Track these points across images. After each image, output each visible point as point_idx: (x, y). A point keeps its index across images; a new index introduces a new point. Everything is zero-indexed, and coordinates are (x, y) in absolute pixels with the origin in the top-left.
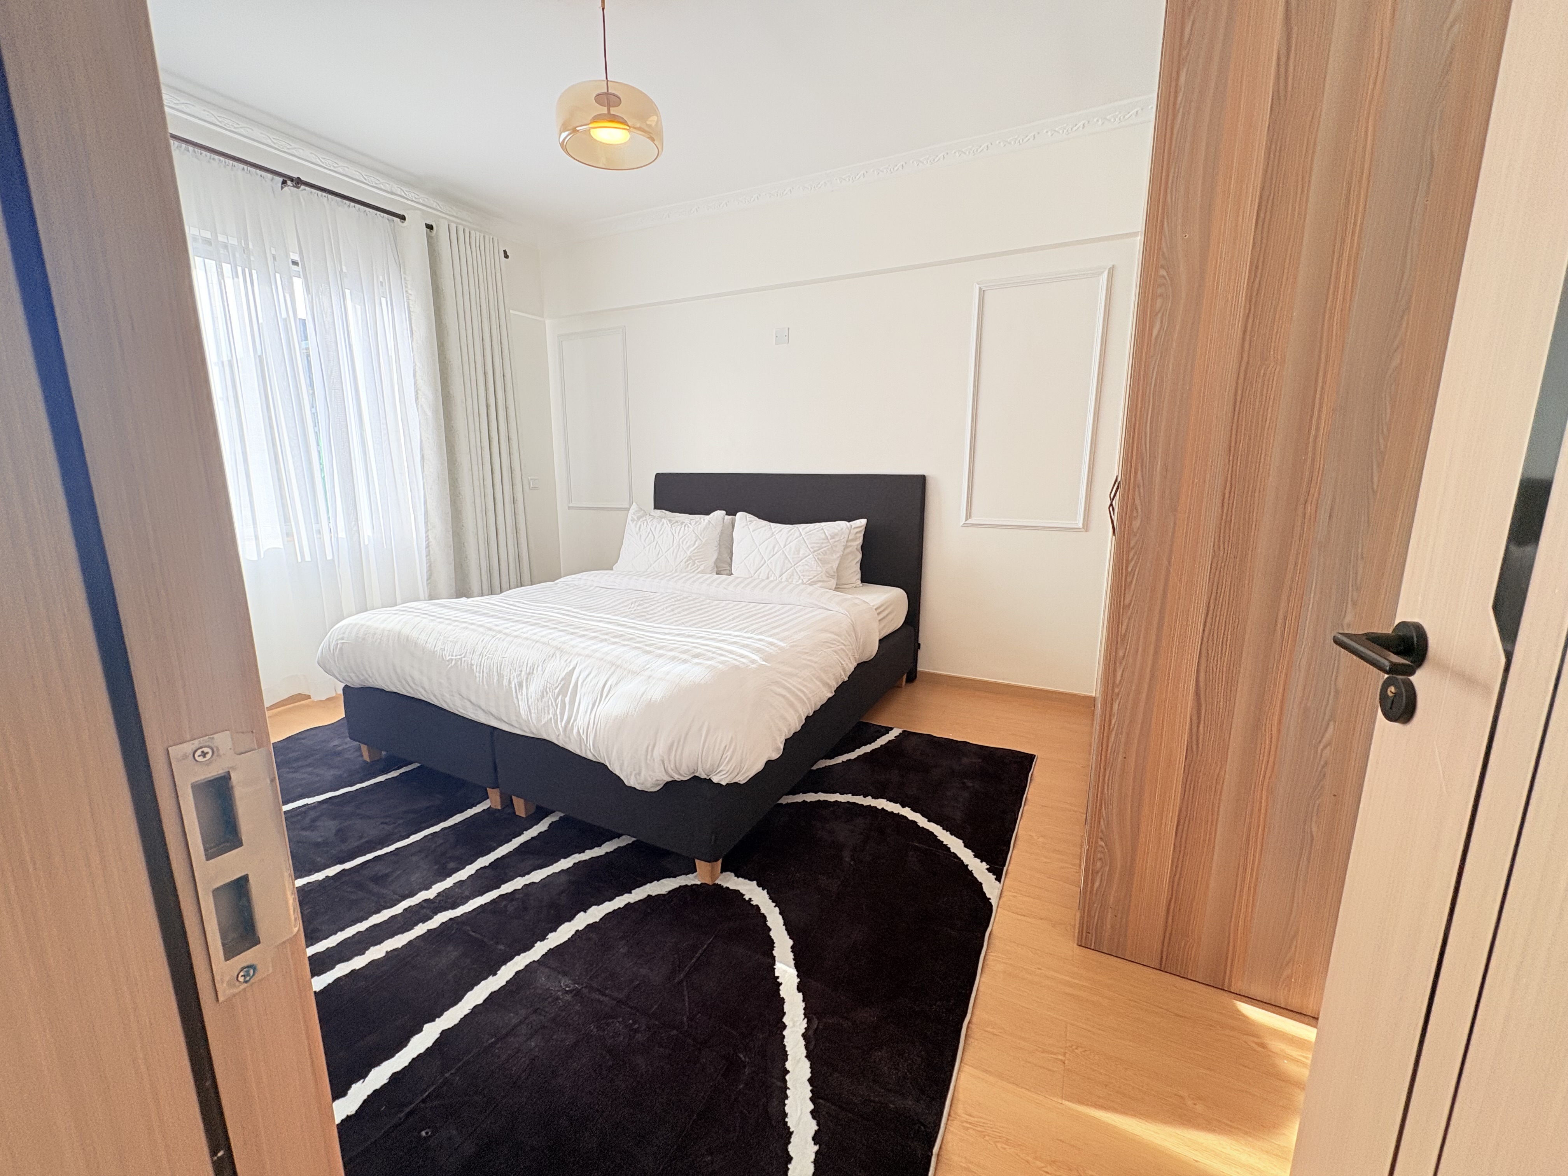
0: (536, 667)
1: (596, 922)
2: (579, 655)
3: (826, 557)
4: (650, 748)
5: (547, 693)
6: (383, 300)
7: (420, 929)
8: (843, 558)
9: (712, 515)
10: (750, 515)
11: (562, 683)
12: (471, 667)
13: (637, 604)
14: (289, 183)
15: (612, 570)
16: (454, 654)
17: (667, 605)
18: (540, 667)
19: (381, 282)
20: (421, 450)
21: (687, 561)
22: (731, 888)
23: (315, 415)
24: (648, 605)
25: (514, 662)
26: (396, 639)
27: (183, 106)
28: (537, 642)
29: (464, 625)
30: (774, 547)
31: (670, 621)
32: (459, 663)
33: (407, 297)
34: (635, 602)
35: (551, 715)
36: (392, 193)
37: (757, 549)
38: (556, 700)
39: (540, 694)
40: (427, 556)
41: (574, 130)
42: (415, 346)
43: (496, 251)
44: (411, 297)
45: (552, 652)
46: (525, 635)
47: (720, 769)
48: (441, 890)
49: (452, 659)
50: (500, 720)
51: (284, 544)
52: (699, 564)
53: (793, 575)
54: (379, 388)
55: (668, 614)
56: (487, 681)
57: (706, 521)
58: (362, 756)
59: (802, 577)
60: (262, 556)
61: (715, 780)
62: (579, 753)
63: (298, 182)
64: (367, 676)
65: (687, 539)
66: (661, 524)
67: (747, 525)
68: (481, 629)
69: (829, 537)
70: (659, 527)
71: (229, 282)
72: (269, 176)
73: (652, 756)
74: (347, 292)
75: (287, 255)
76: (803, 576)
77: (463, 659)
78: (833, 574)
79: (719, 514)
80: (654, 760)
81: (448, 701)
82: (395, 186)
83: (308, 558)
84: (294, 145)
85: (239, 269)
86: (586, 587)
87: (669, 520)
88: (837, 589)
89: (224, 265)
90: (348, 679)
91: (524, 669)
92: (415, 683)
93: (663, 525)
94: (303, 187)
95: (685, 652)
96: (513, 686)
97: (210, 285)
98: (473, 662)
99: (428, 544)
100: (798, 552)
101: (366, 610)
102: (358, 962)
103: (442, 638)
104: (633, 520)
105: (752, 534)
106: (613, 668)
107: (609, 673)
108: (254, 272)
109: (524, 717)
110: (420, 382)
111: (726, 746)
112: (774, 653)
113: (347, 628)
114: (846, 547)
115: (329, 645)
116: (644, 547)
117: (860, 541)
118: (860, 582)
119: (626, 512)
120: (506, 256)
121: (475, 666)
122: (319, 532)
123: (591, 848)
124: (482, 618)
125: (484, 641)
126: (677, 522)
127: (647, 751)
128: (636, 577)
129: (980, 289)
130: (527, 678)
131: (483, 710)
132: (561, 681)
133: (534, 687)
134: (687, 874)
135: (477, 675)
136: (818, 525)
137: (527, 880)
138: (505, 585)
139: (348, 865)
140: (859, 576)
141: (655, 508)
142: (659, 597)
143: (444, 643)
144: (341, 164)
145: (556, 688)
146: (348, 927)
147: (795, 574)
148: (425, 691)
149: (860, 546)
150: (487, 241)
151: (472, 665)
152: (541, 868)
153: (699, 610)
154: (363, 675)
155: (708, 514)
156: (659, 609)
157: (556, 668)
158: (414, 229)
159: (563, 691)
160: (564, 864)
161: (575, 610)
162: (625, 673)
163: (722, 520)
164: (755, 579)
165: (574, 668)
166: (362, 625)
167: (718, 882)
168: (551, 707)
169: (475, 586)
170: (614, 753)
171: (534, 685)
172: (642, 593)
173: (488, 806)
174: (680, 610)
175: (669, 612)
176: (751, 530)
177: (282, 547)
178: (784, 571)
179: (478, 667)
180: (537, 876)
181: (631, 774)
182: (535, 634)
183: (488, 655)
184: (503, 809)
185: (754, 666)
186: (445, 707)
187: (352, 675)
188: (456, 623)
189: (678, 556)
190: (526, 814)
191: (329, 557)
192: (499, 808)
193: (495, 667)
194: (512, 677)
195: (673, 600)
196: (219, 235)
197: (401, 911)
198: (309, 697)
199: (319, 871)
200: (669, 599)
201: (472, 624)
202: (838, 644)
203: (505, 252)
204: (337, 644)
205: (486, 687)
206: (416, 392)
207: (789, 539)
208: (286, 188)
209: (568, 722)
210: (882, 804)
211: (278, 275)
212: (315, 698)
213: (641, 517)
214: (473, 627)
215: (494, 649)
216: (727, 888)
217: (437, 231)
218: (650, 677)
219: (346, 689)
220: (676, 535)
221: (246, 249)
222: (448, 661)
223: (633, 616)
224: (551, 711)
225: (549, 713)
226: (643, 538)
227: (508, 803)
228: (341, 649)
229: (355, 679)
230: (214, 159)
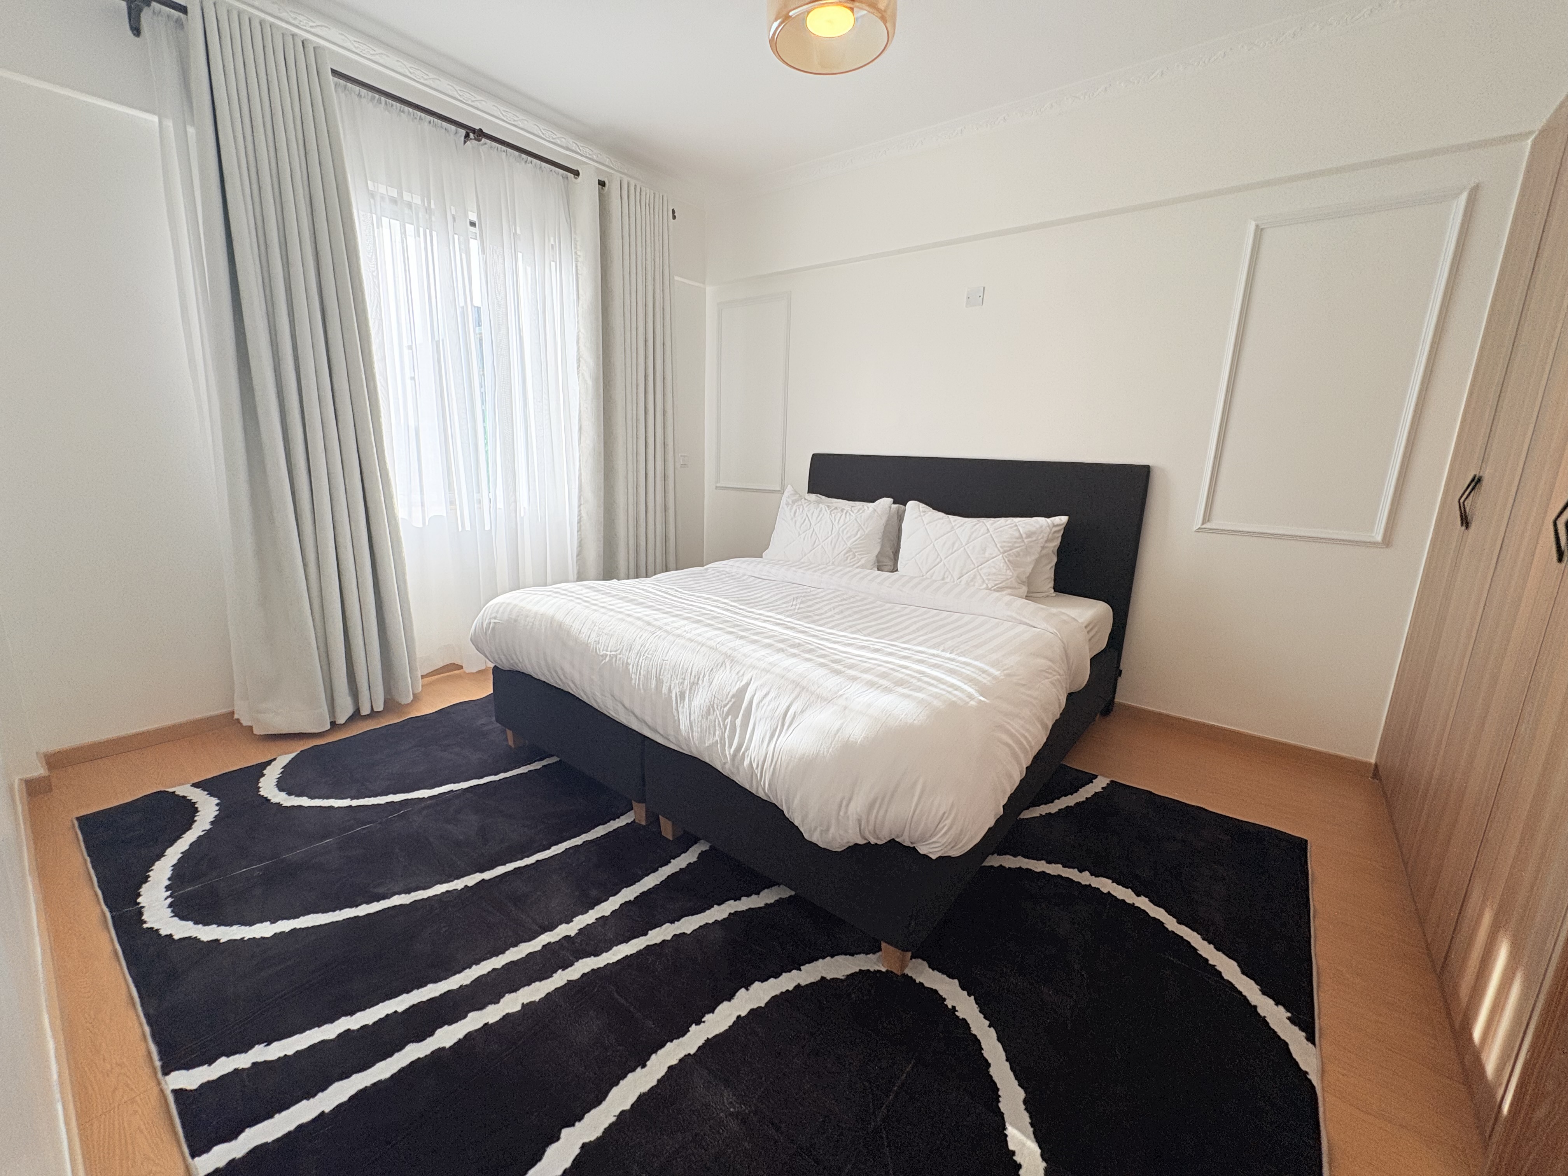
0: (701, 676)
1: (760, 1007)
2: (754, 667)
3: (1018, 559)
4: (844, 803)
5: (714, 710)
6: (553, 264)
7: (560, 979)
8: (1038, 562)
9: (877, 502)
10: (924, 505)
11: (733, 700)
12: (627, 667)
13: (799, 601)
14: (471, 135)
15: (762, 557)
16: (609, 649)
17: (832, 605)
18: (707, 677)
19: (552, 245)
20: (580, 420)
21: (846, 553)
22: (926, 985)
23: (483, 395)
24: (812, 602)
25: (676, 667)
26: (549, 625)
27: (377, 57)
28: (703, 645)
29: (620, 616)
30: (954, 544)
31: (845, 626)
32: (614, 659)
33: (576, 259)
34: (797, 598)
35: (717, 738)
36: (567, 149)
37: (932, 545)
38: (724, 720)
39: (705, 709)
40: (578, 532)
41: (787, 18)
42: (580, 312)
43: (665, 209)
44: (580, 259)
45: (720, 661)
46: (689, 636)
47: (934, 840)
48: (582, 926)
49: (606, 655)
50: (656, 731)
51: (447, 513)
52: (860, 557)
53: (975, 577)
54: (543, 360)
55: (837, 617)
56: (643, 685)
57: (871, 509)
58: (507, 740)
59: (987, 582)
60: (427, 524)
61: (922, 850)
62: (747, 787)
63: (480, 134)
64: (517, 661)
65: (848, 529)
66: (819, 509)
67: (920, 516)
68: (639, 623)
69: (1024, 536)
70: (816, 514)
71: (411, 241)
72: (453, 128)
73: (846, 813)
74: (520, 255)
75: (466, 215)
76: (989, 580)
77: (619, 657)
78: (1024, 580)
79: (886, 502)
80: (848, 817)
81: (599, 700)
82: (571, 141)
83: (468, 528)
84: (479, 98)
85: (421, 230)
86: (738, 576)
87: (828, 506)
88: (1027, 597)
89: (407, 225)
90: (499, 661)
91: (688, 677)
92: (565, 676)
93: (821, 511)
94: (484, 140)
95: (884, 676)
96: (674, 696)
97: (394, 243)
98: (629, 661)
99: (580, 518)
100: (984, 550)
101: (519, 589)
102: (492, 1014)
103: (596, 628)
104: (787, 504)
105: (927, 526)
106: (798, 690)
107: (793, 696)
108: (434, 233)
109: (683, 732)
110: (582, 348)
111: (944, 813)
112: (989, 683)
113: (500, 607)
114: (1043, 548)
115: (482, 623)
116: (799, 535)
117: (1057, 542)
118: (1053, 590)
119: (779, 495)
120: (674, 217)
121: (631, 666)
122: (479, 502)
123: (748, 895)
124: (640, 609)
125: (642, 638)
126: (836, 508)
127: (840, 806)
128: (794, 569)
129: (1257, 226)
130: (691, 689)
131: (636, 716)
132: (732, 698)
133: (700, 700)
134: (867, 954)
135: (633, 676)
136: (1010, 520)
137: (678, 928)
138: (651, 568)
139: (488, 875)
140: (1052, 584)
141: (809, 492)
142: (822, 594)
143: (598, 635)
144: (521, 117)
145: (725, 706)
146: (484, 960)
147: (978, 577)
148: (576, 686)
149: (1056, 548)
150: (657, 199)
151: (628, 664)
152: (692, 915)
153: (872, 614)
154: (513, 659)
155: (873, 501)
156: (826, 609)
157: (726, 681)
158: (586, 187)
159: (734, 710)
160: (717, 913)
161: (733, 604)
162: (811, 699)
163: (888, 509)
164: (927, 578)
165: (748, 684)
166: (516, 606)
167: (907, 971)
168: (717, 728)
169: (622, 569)
171: (699, 697)
172: (801, 587)
173: (632, 819)
174: (849, 612)
175: (838, 613)
176: (925, 523)
177: (445, 515)
178: (965, 571)
179: (635, 667)
180: (689, 925)
181: (815, 829)
182: (699, 635)
183: (646, 655)
184: (648, 825)
185: (972, 703)
186: (595, 706)
187: (502, 657)
188: (611, 613)
189: (837, 547)
190: (673, 835)
191: (487, 528)
192: (644, 823)
193: (654, 671)
194: (672, 685)
195: (839, 599)
196: (404, 192)
197: (539, 948)
198: (461, 667)
199: (458, 877)
200: (834, 597)
201: (629, 615)
202: (1054, 673)
203: (674, 212)
204: (490, 623)
205: (642, 691)
206: (579, 361)
207: (973, 536)
208: (468, 143)
210: (1105, 885)
211: (456, 237)
212: (467, 669)
213: (797, 501)
214: (630, 619)
215: (653, 648)
216: (921, 984)
217: (609, 188)
218: (845, 708)
219: (496, 670)
220: (836, 523)
221: (428, 210)
222: (602, 656)
223: (799, 616)
224: (717, 733)
225: (714, 734)
226: (798, 524)
227: (653, 819)
228: (493, 628)
229: (504, 661)
230: (403, 112)
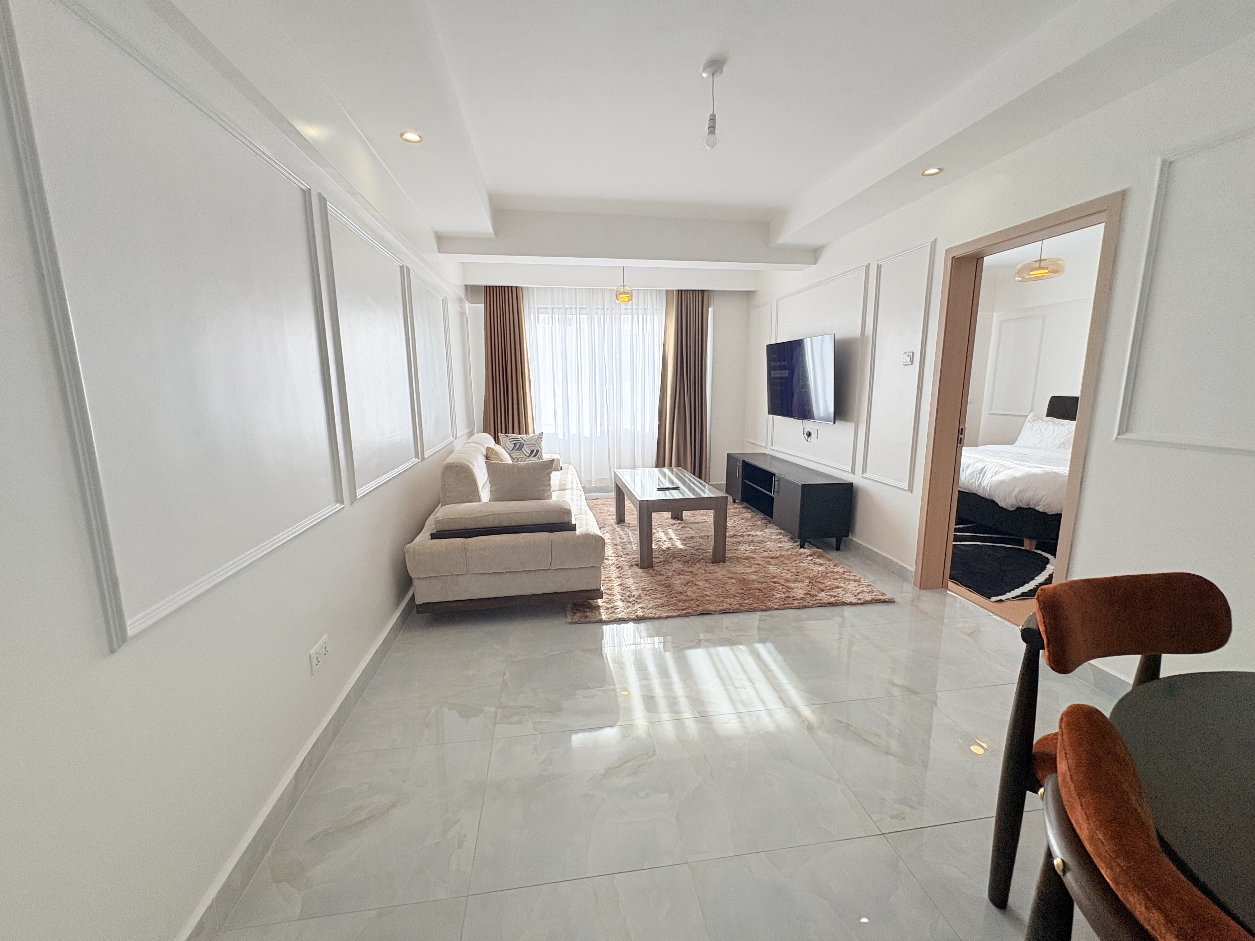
2: (989, 463)
4: (1011, 492)
15: (1012, 445)
35: (974, 480)
38: (977, 475)
39: (971, 473)
61: (1037, 508)
66: (1048, 424)
70: (1046, 425)
73: (1012, 494)
87: (1055, 423)
91: (967, 465)
104: (1030, 421)
106: (1002, 466)
116: (1034, 436)
119: (1026, 417)
130: (967, 468)
141: (1047, 416)
145: (978, 472)
157: (979, 466)
159: (980, 473)
162: (1007, 468)
165: (985, 467)
168: (974, 478)
170: (997, 492)
171: (969, 470)
181: (1002, 502)
209: (980, 483)
213: (1036, 420)
220: (1055, 429)
